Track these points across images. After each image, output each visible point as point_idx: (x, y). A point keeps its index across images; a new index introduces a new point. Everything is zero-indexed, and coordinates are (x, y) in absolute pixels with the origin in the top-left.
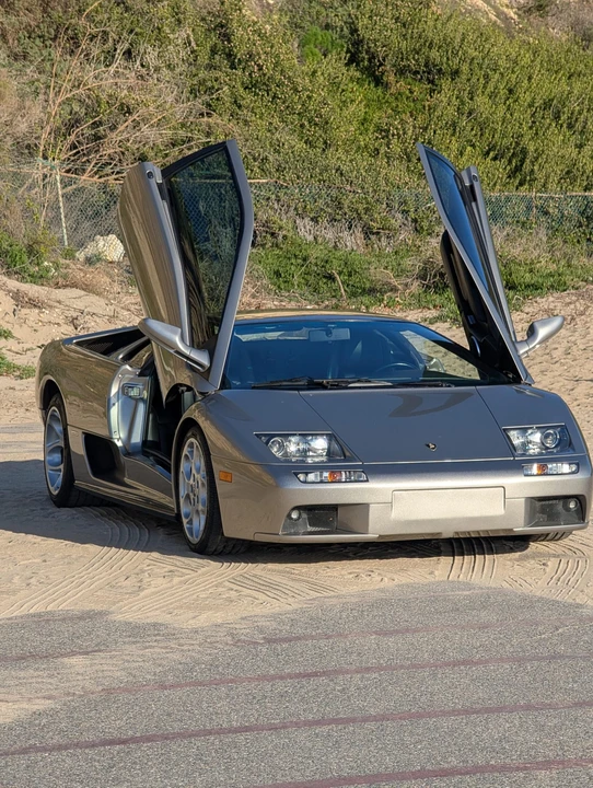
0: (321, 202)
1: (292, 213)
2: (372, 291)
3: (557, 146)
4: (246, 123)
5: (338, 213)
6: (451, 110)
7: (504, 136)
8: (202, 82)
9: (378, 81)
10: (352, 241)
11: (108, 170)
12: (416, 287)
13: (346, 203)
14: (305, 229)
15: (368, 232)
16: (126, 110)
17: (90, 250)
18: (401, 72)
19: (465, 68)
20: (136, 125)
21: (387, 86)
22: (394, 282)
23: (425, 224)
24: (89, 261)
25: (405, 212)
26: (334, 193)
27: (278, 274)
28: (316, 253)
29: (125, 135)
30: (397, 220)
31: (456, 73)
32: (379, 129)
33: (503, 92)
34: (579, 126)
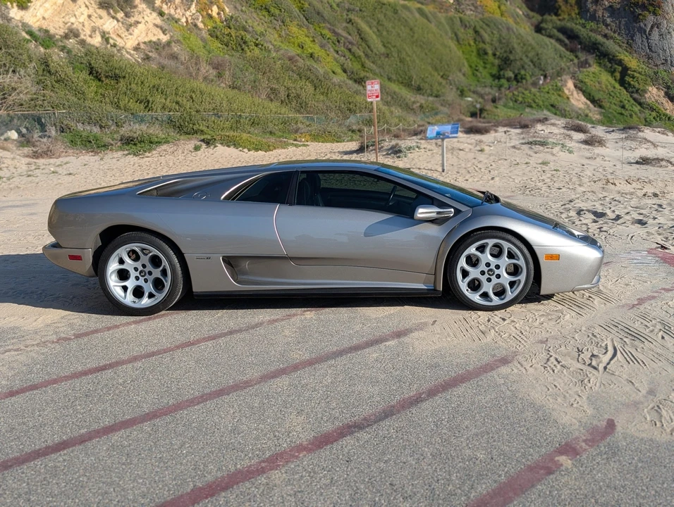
0: (84, 118)
1: (75, 121)
2: (104, 146)
3: (159, 99)
4: (57, 93)
5: (90, 121)
6: (124, 89)
7: (142, 96)
8: (40, 80)
9: (100, 80)
10: (96, 130)
11: (9, 109)
12: (119, 144)
13: (93, 118)
14: (80, 127)
15: (101, 127)
16: (13, 89)
17: (5, 136)
18: (107, 77)
19: (127, 75)
20: (18, 94)
21: (102, 81)
22: (112, 142)
23: (120, 124)
24: (5, 140)
25: (113, 120)
26: (89, 115)
27: (72, 141)
28: (84, 134)
29: (15, 98)
30: (110, 123)
31: (124, 77)
32: (101, 94)
33: (140, 83)
34: (164, 93)
